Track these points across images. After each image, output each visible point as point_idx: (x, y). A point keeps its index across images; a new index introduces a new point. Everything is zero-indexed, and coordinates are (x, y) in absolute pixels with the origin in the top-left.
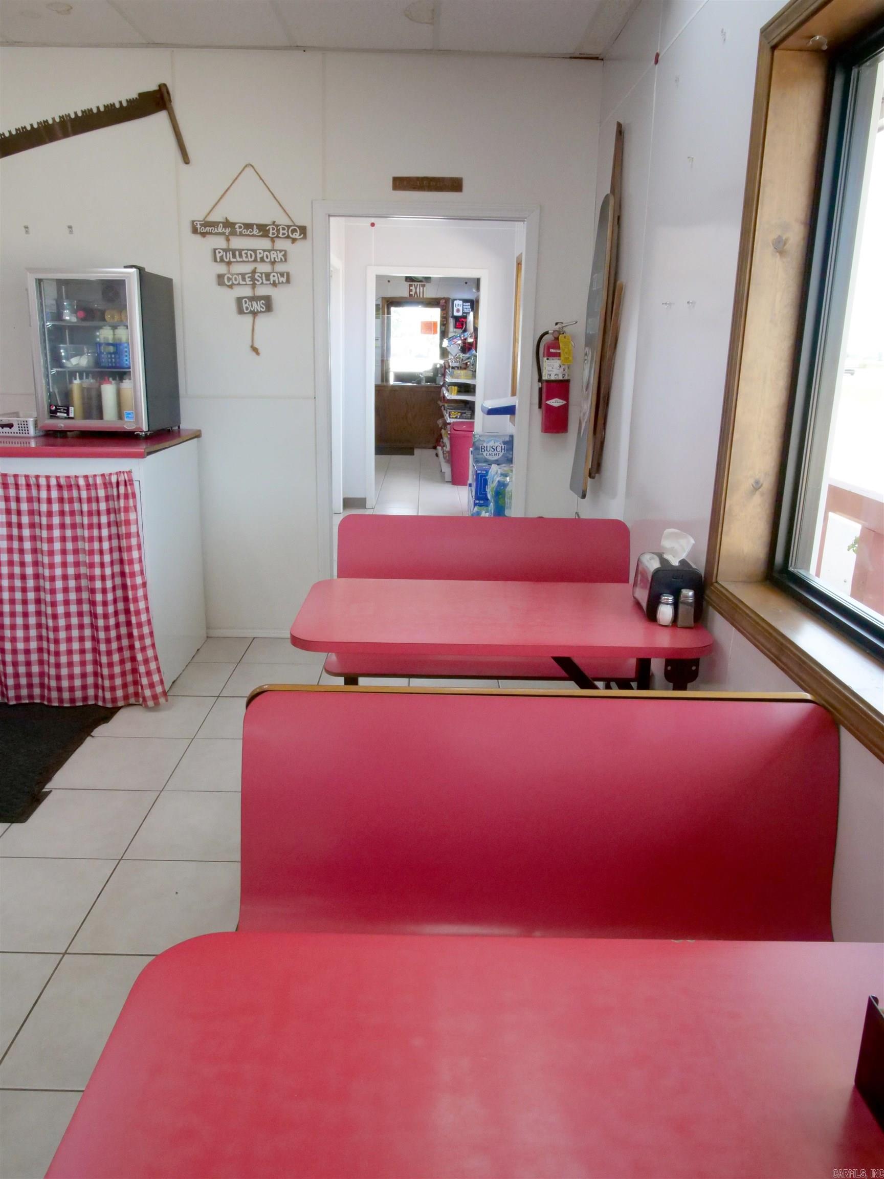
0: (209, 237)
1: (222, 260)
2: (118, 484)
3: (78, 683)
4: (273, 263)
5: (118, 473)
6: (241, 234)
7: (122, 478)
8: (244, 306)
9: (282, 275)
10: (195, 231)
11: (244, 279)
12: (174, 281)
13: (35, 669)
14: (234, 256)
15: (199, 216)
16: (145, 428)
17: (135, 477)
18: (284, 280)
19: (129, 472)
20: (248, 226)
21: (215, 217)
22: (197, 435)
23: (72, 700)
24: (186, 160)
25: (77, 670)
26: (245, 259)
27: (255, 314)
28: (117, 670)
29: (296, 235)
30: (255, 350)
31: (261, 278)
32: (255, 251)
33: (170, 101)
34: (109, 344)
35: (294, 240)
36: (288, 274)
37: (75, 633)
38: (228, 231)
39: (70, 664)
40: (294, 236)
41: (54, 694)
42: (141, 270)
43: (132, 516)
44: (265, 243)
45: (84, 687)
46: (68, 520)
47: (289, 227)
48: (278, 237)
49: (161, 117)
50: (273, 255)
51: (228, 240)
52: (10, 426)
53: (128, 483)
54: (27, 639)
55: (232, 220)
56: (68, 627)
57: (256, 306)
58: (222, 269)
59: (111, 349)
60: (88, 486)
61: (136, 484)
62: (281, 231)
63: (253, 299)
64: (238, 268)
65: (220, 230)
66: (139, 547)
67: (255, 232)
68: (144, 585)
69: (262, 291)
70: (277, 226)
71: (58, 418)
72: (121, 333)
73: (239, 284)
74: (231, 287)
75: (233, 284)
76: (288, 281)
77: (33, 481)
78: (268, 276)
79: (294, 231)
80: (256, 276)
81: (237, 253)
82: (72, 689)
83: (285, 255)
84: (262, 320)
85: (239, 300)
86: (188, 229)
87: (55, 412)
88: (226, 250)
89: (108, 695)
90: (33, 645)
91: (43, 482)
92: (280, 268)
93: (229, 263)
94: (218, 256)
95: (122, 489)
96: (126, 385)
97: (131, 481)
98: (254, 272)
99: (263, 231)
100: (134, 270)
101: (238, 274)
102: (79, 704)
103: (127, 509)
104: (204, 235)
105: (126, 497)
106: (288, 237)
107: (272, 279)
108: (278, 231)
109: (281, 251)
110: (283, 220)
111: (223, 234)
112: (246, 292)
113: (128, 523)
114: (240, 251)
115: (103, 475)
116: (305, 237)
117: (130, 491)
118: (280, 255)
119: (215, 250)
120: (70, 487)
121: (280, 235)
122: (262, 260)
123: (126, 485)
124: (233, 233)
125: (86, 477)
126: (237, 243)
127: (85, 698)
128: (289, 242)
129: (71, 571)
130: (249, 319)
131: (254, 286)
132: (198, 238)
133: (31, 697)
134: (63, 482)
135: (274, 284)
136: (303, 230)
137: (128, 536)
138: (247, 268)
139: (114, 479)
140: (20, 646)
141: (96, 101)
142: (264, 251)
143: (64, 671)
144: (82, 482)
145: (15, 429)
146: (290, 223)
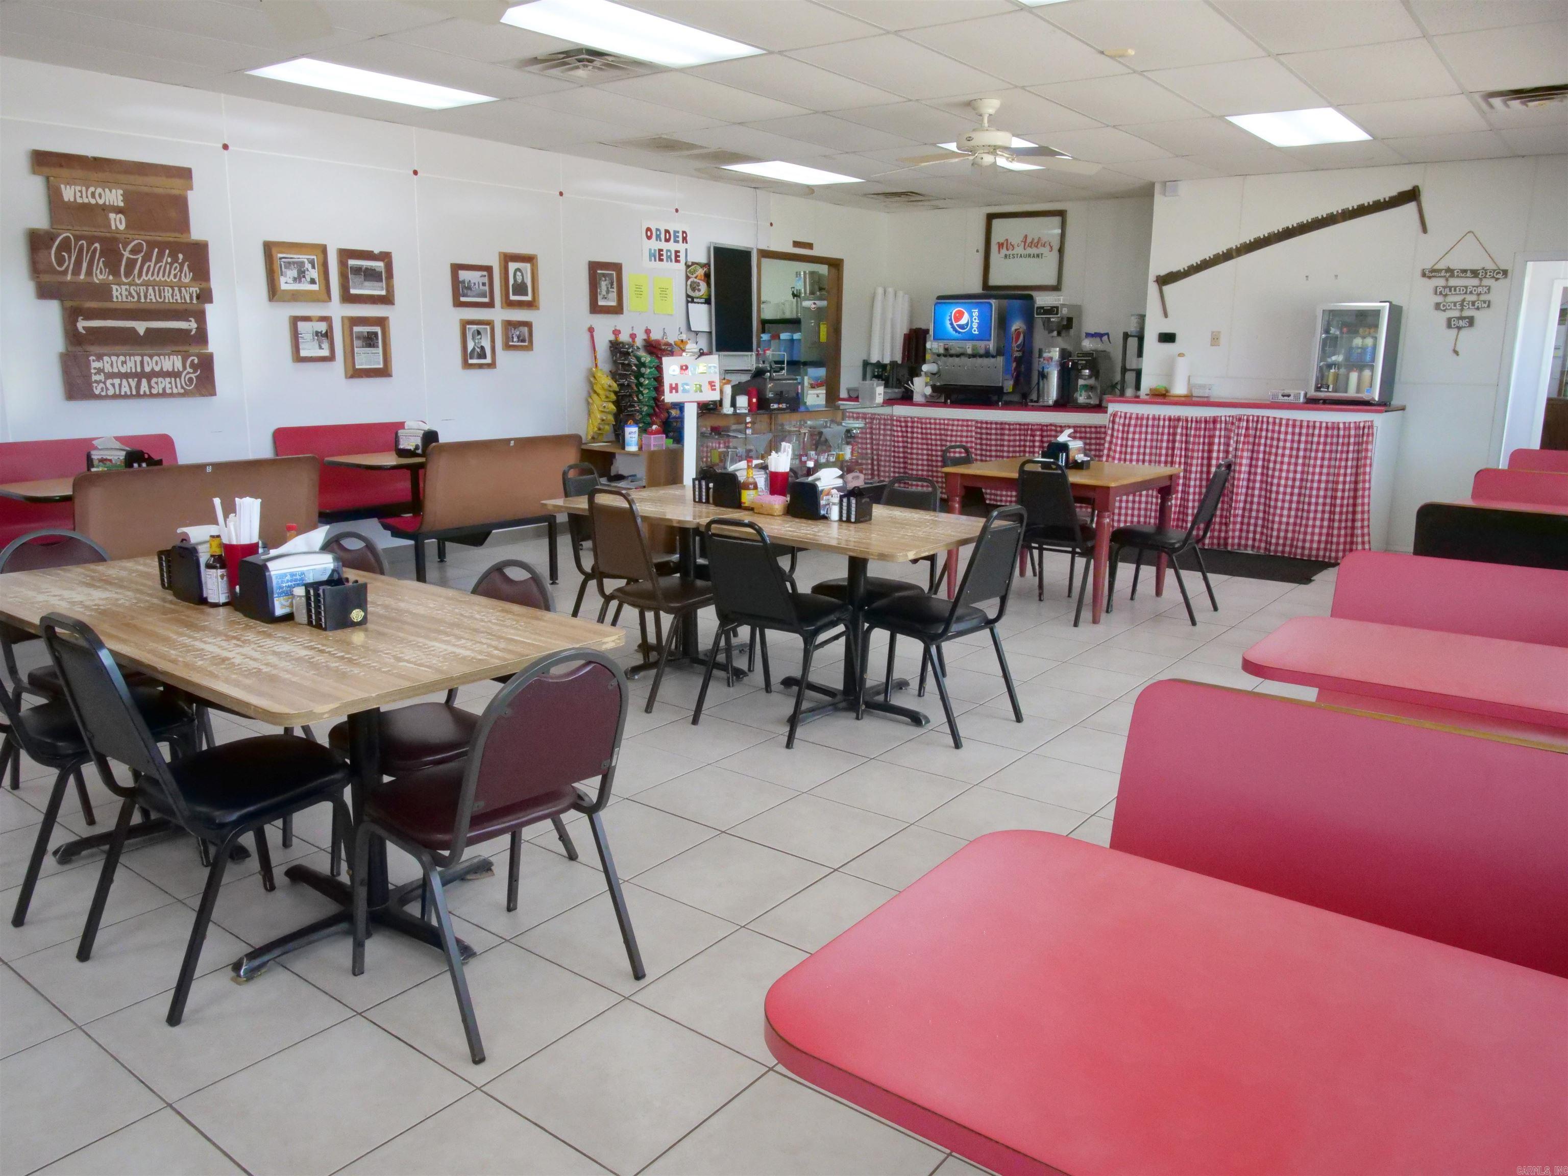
0: (1434, 280)
1: (1441, 293)
2: (1364, 427)
3: (1315, 545)
4: (1479, 294)
5: (1365, 422)
6: (1458, 276)
7: (1367, 424)
8: (1453, 323)
9: (1485, 302)
10: (1424, 275)
11: (1455, 305)
12: (1404, 308)
13: (1290, 535)
14: (1450, 291)
15: (1428, 266)
16: (1377, 399)
17: (1375, 424)
18: (1486, 305)
19: (1372, 422)
20: (1465, 271)
21: (1441, 266)
22: (1403, 409)
23: (1310, 556)
24: (1425, 230)
25: (1316, 538)
26: (1458, 292)
27: (1459, 328)
28: (1342, 540)
29: (1499, 276)
30: (1456, 352)
31: (1468, 304)
32: (1466, 287)
33: (1420, 195)
34: (1358, 348)
35: (1497, 279)
36: (1489, 302)
37: (1319, 515)
38: (1448, 275)
39: (1313, 534)
40: (1497, 276)
41: (1299, 551)
42: (1390, 303)
43: (1370, 447)
44: (1475, 282)
45: (1318, 549)
46: (1328, 448)
47: (1494, 271)
48: (1485, 277)
49: (1411, 207)
50: (1480, 289)
51: (1447, 280)
52: (1289, 396)
53: (1371, 427)
54: (1289, 516)
55: (1452, 267)
56: (1316, 511)
57: (1461, 323)
58: (1439, 299)
59: (1359, 351)
60: (1345, 428)
61: (1375, 429)
62: (1489, 274)
63: (1461, 318)
64: (1451, 299)
65: (1443, 274)
66: (1371, 465)
67: (1469, 274)
68: (1369, 489)
69: (1466, 313)
70: (1486, 270)
71: (1321, 391)
72: (1369, 342)
73: (1451, 309)
74: (1444, 311)
75: (1446, 309)
76: (1489, 306)
77: (1311, 424)
78: (1473, 303)
79: (1498, 273)
80: (1465, 304)
81: (1453, 289)
82: (1311, 549)
83: (1489, 290)
84: (1463, 333)
85: (1449, 320)
86: (1419, 273)
87: (1320, 388)
88: (1444, 287)
89: (1333, 554)
90: (1292, 520)
91: (1318, 425)
92: (1483, 298)
93: (1446, 295)
94: (1438, 291)
95: (1366, 431)
96: (1367, 373)
97: (1372, 426)
98: (1464, 300)
99: (1475, 273)
100: (1388, 304)
101: (1452, 302)
102: (1313, 559)
103: (1367, 443)
104: (1430, 277)
105: (1368, 435)
106: (1493, 277)
107: (1476, 304)
108: (1486, 273)
109: (1486, 286)
110: (1490, 266)
111: (1445, 276)
112: (1456, 314)
113: (1367, 450)
114: (1455, 288)
115: (1355, 422)
116: (1506, 277)
117: (1371, 432)
118: (1485, 289)
119: (1437, 287)
120: (1333, 429)
121: (1488, 276)
122: (1471, 293)
123: (1369, 428)
124: (1452, 276)
125: (1344, 423)
126: (1453, 282)
127: (1317, 556)
128: (1493, 280)
129: (1324, 478)
130: (1455, 331)
131: (1462, 310)
132: (1425, 280)
133: (1283, 552)
134: (1330, 425)
135: (1478, 309)
136: (1505, 273)
137: (1366, 458)
138: (1458, 298)
139: (1362, 425)
140: (1284, 520)
141: (1367, 199)
142: (1474, 287)
143: (1308, 537)
144: (1341, 426)
145: (1292, 398)
146: (1495, 268)
